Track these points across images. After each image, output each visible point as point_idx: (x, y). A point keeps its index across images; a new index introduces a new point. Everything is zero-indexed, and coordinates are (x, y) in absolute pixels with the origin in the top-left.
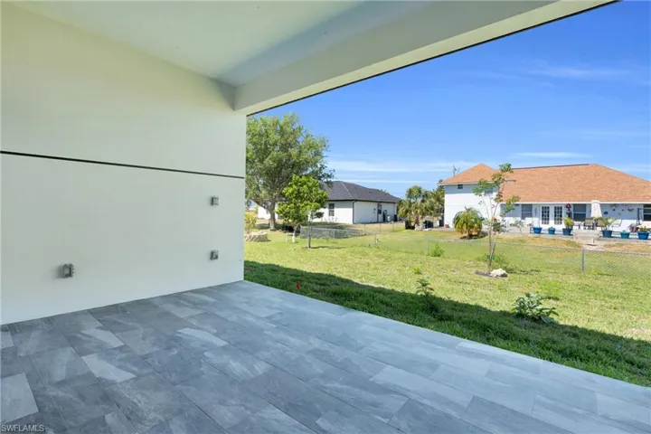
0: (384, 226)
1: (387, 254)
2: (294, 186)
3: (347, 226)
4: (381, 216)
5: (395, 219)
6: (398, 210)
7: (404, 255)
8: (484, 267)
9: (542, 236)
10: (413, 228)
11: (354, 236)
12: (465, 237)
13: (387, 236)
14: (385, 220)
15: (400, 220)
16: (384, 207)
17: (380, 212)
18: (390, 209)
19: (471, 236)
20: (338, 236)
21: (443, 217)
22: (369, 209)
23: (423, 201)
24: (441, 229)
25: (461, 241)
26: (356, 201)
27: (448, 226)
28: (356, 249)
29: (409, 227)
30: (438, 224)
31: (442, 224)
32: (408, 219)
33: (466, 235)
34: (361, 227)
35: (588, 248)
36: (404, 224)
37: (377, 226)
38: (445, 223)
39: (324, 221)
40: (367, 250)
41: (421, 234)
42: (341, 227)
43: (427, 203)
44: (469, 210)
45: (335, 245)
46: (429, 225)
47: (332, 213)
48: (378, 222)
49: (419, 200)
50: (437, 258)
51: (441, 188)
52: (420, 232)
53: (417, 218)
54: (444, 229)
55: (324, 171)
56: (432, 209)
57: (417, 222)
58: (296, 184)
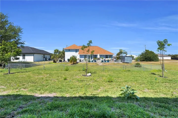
0: (46, 62)
1: (49, 72)
2: (3, 46)
3: (31, 63)
4: (45, 59)
5: (50, 60)
6: (50, 57)
7: (56, 71)
8: (84, 73)
9: (91, 62)
10: (56, 62)
11: (34, 66)
12: (72, 64)
13: (48, 65)
14: (46, 60)
15: (51, 60)
16: (46, 56)
17: (44, 57)
18: (48, 57)
19: (74, 64)
20: (26, 67)
21: (65, 59)
22: (40, 57)
23: (59, 54)
24: (64, 62)
25: (72, 65)
26: (35, 53)
27: (66, 61)
28: (35, 71)
29: (54, 62)
30: (63, 60)
31: (64, 61)
32: (54, 59)
33: (73, 63)
34: (37, 63)
35: (100, 65)
36: (53, 61)
37: (44, 62)
38: (65, 60)
39: (20, 61)
40: (40, 71)
41: (59, 64)
42: (28, 63)
43: (60, 55)
44: (73, 56)
45: (25, 71)
46: (61, 61)
47: (24, 58)
48: (43, 61)
49: (58, 54)
50: (67, 71)
51: (64, 50)
52: (58, 63)
53: (57, 59)
54: (65, 62)
55: (19, 41)
56: (62, 56)
57: (57, 60)
58: (4, 45)
